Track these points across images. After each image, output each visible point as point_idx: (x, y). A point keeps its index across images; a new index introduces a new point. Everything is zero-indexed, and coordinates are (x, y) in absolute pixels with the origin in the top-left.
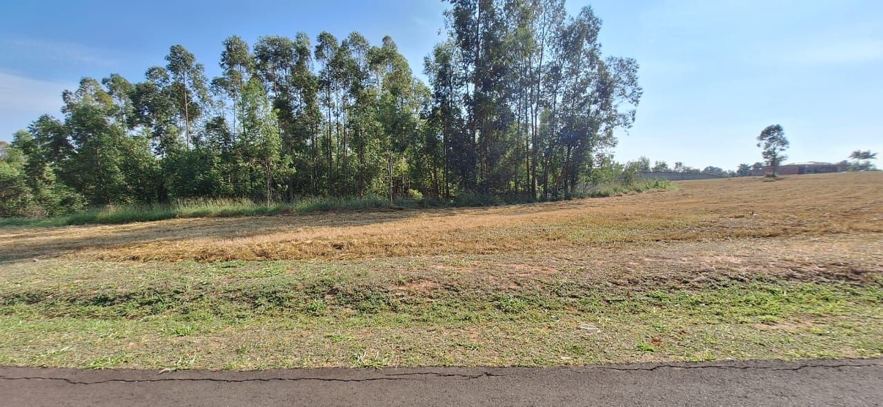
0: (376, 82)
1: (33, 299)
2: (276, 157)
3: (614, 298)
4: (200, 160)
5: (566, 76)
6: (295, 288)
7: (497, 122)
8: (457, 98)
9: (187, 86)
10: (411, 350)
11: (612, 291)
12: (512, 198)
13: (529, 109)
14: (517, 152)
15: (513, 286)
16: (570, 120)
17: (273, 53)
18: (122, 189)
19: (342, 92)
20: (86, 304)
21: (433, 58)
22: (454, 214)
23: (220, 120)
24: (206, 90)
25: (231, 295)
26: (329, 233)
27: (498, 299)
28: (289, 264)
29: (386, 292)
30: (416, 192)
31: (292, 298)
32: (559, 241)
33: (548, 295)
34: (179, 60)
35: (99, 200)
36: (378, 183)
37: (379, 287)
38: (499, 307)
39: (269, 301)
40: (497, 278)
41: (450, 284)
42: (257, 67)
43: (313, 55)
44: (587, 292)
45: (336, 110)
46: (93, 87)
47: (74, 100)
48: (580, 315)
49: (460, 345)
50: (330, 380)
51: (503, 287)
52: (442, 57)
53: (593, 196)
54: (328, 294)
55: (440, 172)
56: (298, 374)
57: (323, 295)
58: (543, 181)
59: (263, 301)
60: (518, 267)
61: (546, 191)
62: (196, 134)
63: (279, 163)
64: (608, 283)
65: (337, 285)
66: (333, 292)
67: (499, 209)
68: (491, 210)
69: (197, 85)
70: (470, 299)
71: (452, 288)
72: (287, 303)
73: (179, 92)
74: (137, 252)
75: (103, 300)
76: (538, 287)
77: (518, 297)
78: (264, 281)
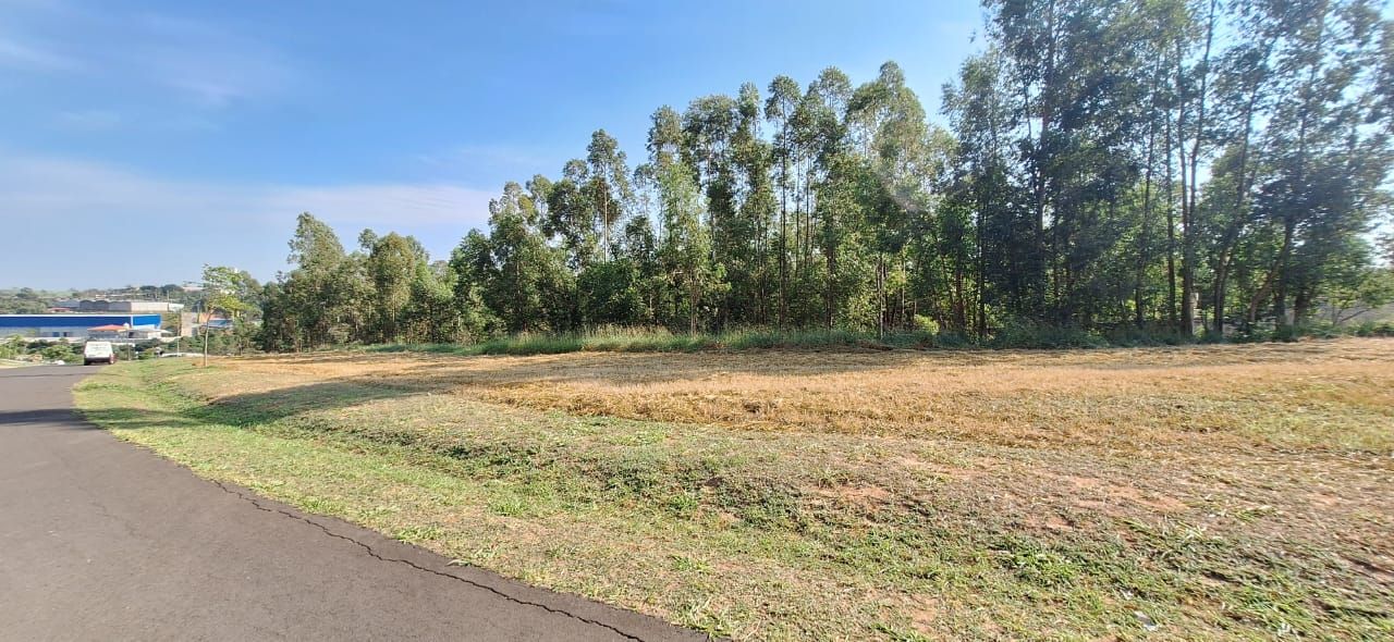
0: (862, 141)
1: (406, 440)
2: (702, 268)
3: (1350, 604)
4: (615, 276)
5: (1282, 71)
6: (664, 470)
7: (1096, 184)
8: (1006, 149)
9: (608, 182)
10: (785, 615)
11: (1348, 583)
12: (1128, 334)
13: (1176, 152)
14: (1142, 239)
15: (1055, 524)
16: (1294, 165)
17: (708, 121)
18: (537, 314)
19: (807, 164)
20: (444, 454)
21: (958, 85)
22: (981, 363)
23: (642, 221)
24: (627, 184)
25: (585, 467)
26: (748, 384)
27: (1010, 547)
28: (671, 429)
29: (795, 496)
30: (926, 320)
31: (656, 482)
32: (1215, 436)
33: (1143, 559)
34: (601, 148)
35: (515, 327)
36: (861, 305)
37: (786, 485)
38: (1009, 565)
39: (626, 483)
40: (1021, 501)
41: (914, 497)
42: (687, 143)
43: (762, 114)
44: (1264, 575)
45: (796, 193)
46: (515, 192)
47: (500, 209)
48: (1224, 628)
49: (883, 631)
50: (629, 637)
51: (1032, 521)
52: (978, 77)
53: (1362, 333)
54: (708, 484)
55: (969, 284)
56: (594, 612)
57: (699, 485)
58: (1214, 298)
59: (618, 481)
60: (1079, 483)
61: (1218, 322)
62: (615, 241)
63: (708, 276)
64: (1338, 561)
65: (722, 472)
66: (715, 483)
67: (1089, 356)
68: (1070, 356)
69: (618, 179)
70: (948, 535)
71: (917, 507)
72: (647, 490)
73: (598, 190)
74: (515, 393)
75: (459, 452)
76: (1118, 536)
77: (1061, 550)
78: (627, 452)
